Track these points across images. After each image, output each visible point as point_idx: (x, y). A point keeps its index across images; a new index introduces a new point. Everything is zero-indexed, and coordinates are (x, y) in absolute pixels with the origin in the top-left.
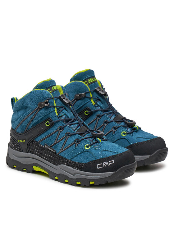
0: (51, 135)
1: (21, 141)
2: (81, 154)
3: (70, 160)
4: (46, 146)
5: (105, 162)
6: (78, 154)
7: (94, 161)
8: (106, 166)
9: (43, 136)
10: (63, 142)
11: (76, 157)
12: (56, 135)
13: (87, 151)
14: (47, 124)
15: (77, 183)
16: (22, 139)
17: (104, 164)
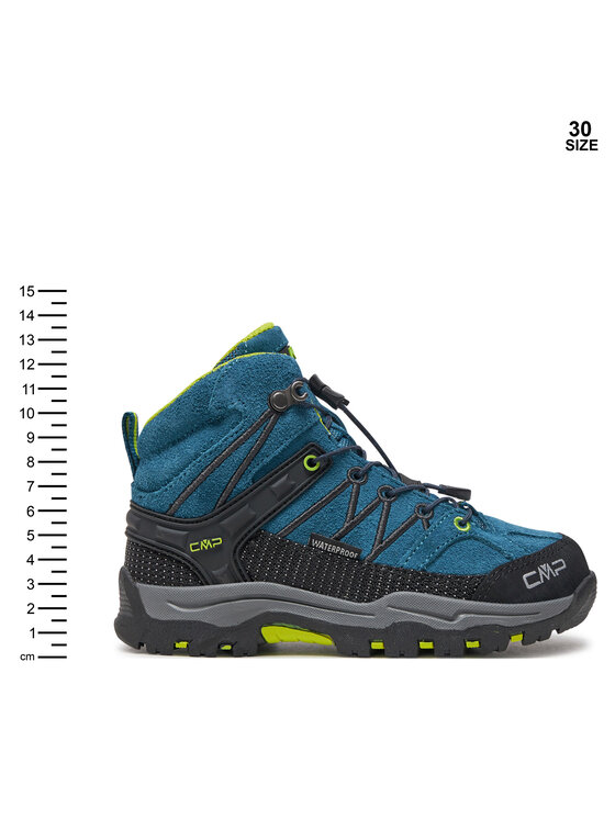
0: (328, 501)
1: (206, 544)
2: (453, 548)
3: (423, 570)
4: (315, 543)
5: (543, 566)
6: (445, 550)
7: (507, 565)
8: (548, 578)
9: (297, 510)
10: (375, 516)
11: (441, 559)
12: (347, 499)
13: (469, 538)
14: (311, 463)
15: (470, 645)
16: (209, 538)
17: (541, 573)
